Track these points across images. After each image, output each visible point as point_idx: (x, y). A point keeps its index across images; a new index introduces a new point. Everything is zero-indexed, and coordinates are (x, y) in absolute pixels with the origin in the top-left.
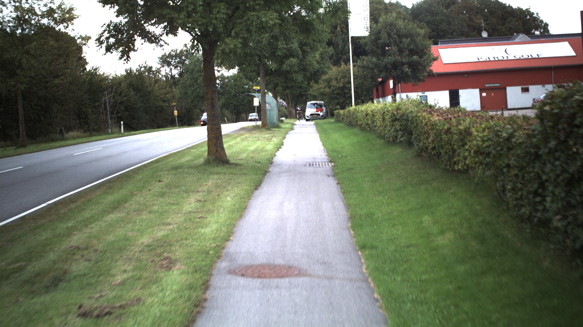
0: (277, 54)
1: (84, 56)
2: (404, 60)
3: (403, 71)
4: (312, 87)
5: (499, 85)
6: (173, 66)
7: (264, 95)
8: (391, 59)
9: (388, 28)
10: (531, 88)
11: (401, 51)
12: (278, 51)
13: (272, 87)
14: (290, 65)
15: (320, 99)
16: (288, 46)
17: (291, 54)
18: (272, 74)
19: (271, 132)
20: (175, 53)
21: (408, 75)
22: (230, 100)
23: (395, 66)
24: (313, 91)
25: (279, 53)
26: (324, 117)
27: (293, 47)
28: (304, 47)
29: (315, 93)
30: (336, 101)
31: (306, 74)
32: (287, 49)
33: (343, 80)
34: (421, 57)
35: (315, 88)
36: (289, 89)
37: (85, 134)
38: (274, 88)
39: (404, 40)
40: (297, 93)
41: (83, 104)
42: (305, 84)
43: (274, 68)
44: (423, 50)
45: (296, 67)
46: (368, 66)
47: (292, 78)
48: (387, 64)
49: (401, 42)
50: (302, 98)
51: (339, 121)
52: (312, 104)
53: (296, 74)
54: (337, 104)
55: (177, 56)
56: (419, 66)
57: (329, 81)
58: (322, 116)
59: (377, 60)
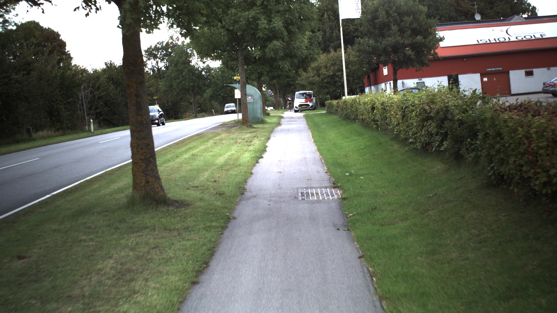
0: (257, 36)
1: (68, 51)
2: (406, 42)
3: (406, 54)
4: (300, 76)
5: (501, 69)
6: (159, 59)
7: (244, 86)
8: (391, 41)
9: (386, 5)
10: (535, 71)
11: (402, 31)
12: (258, 32)
13: (256, 77)
14: (273, 49)
15: (309, 88)
16: (271, 26)
17: (274, 35)
18: (255, 62)
19: (253, 130)
20: (161, 46)
21: (411, 59)
22: (217, 91)
23: (396, 49)
24: (301, 80)
25: (260, 34)
26: (314, 108)
27: (277, 27)
28: (291, 27)
29: (304, 82)
30: (327, 90)
31: (293, 61)
32: (270, 30)
33: (332, 67)
34: (425, 38)
35: (304, 76)
36: (277, 79)
37: (57, 133)
38: (258, 78)
39: (406, 18)
40: (285, 83)
41: (54, 100)
42: (293, 73)
43: (258, 56)
44: (427, 30)
45: (280, 51)
46: (365, 50)
47: (278, 66)
48: (386, 47)
49: (402, 21)
50: (290, 88)
51: (332, 113)
52: (300, 94)
53: (283, 62)
54: (327, 94)
55: (163, 48)
56: (424, 48)
57: (318, 69)
58: (311, 107)
59: (375, 43)
